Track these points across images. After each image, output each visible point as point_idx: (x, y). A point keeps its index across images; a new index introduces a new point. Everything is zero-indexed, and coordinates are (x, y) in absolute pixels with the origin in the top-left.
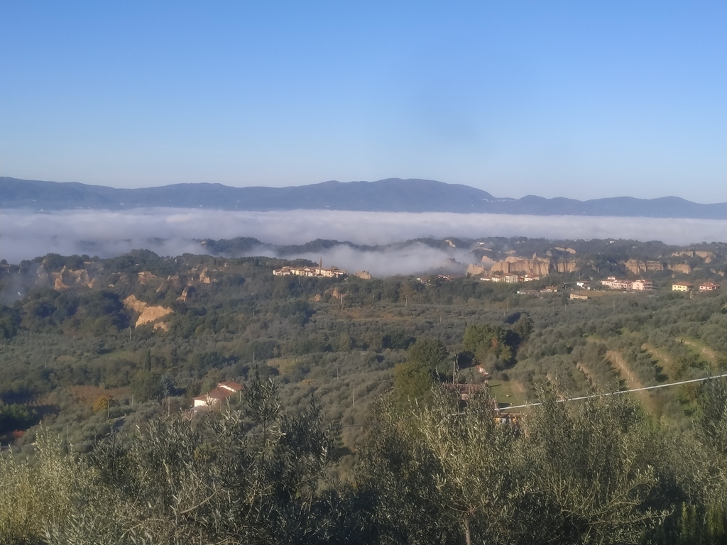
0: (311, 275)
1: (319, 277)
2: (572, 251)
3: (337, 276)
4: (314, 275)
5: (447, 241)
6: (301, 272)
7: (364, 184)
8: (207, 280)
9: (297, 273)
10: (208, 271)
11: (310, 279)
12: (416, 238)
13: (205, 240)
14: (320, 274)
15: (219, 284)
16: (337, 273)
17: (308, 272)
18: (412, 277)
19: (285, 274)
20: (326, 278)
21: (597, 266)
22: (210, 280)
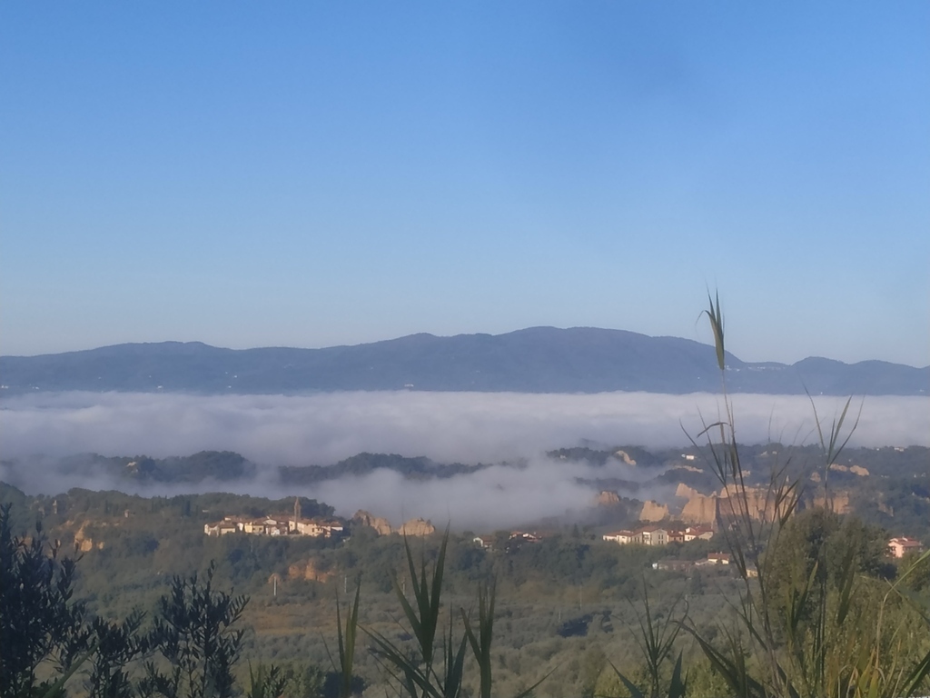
0: (276, 532)
1: (292, 536)
2: (862, 471)
3: (329, 534)
4: (282, 532)
5: (620, 453)
6: (257, 528)
7: (483, 339)
8: (87, 546)
9: (249, 529)
10: (90, 526)
11: (274, 540)
12: (558, 449)
13: (137, 459)
14: (296, 531)
15: (105, 554)
16: (329, 528)
17: (271, 526)
18: (470, 534)
19: (224, 531)
20: (307, 537)
21: (889, 503)
22: (94, 544)
